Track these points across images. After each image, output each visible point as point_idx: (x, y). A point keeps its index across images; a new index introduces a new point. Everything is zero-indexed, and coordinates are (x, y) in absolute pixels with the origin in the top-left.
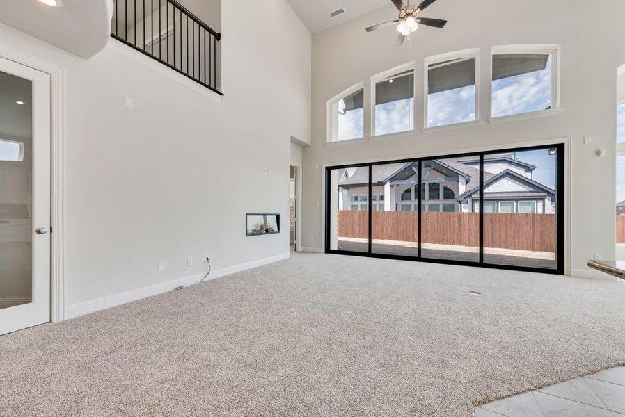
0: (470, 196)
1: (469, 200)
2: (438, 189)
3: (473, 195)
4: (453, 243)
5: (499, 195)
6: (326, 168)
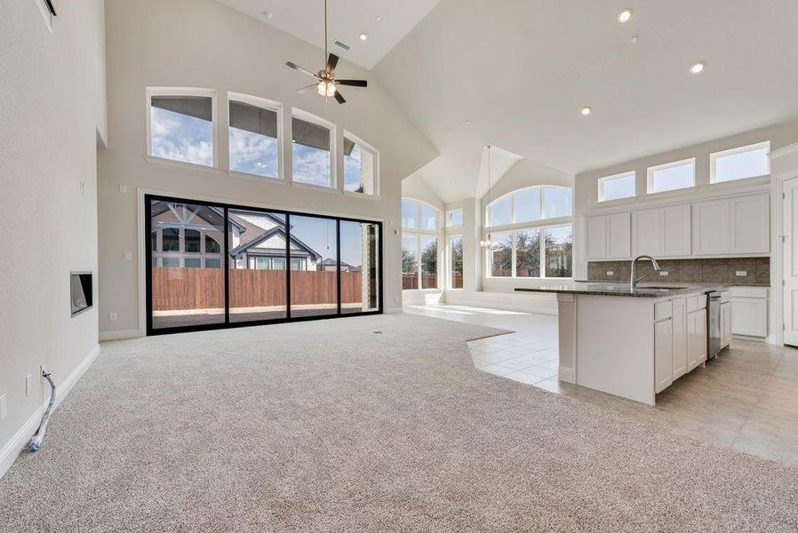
0: (245, 251)
1: (244, 255)
2: (198, 239)
3: (248, 250)
4: (246, 305)
5: (272, 252)
6: (146, 195)
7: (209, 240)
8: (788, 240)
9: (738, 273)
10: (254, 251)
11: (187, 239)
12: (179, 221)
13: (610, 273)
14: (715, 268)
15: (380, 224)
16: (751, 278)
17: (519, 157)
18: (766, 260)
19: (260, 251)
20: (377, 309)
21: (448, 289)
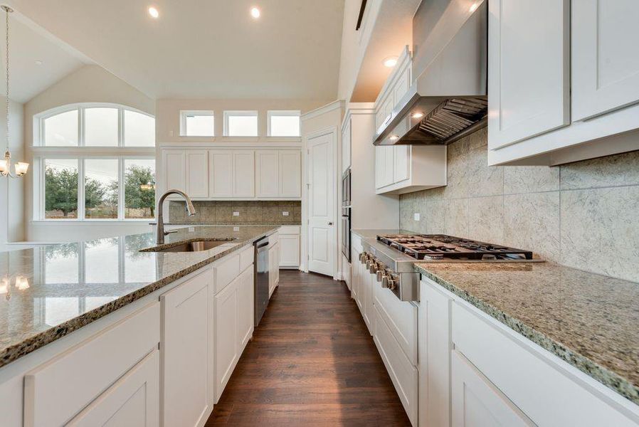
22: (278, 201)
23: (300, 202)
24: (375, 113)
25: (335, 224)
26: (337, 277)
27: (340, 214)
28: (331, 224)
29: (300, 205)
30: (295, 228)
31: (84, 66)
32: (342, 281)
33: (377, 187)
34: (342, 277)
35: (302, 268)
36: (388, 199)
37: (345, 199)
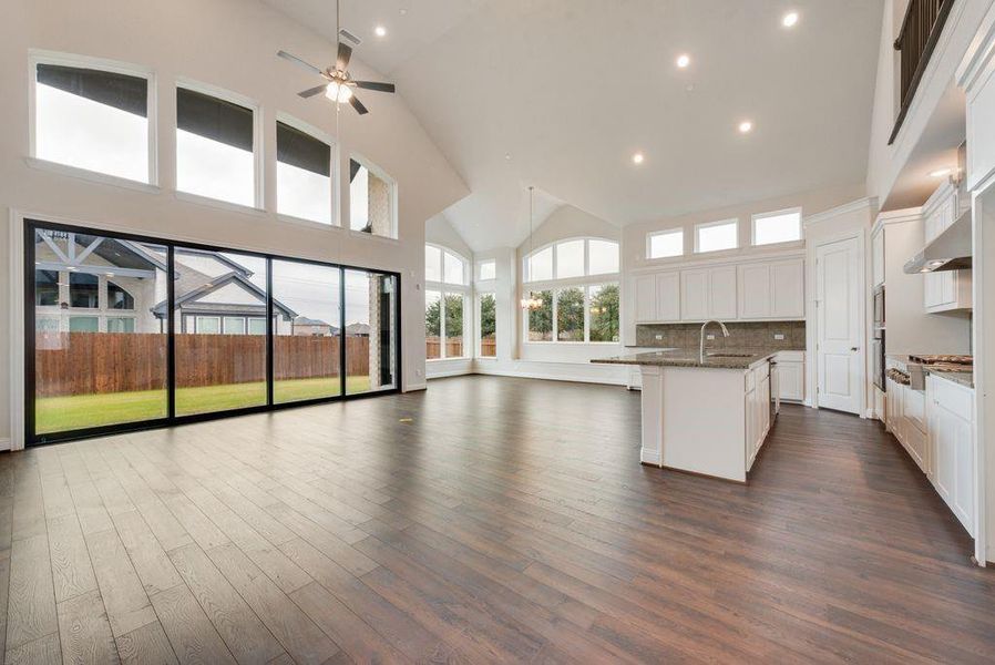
0: (179, 306)
3: (183, 306)
5: (222, 308)
6: (25, 220)
7: (113, 289)
8: (821, 305)
9: (776, 337)
10: (192, 307)
11: (74, 287)
12: (60, 260)
13: (659, 337)
14: (757, 331)
15: (398, 276)
16: (788, 343)
17: (561, 202)
18: (802, 324)
19: (202, 307)
20: (392, 386)
21: (476, 357)
22: (768, 323)
23: (804, 322)
24: (923, 218)
25: (862, 350)
26: (867, 414)
27: (870, 337)
28: (855, 349)
29: (805, 327)
30: (796, 355)
31: (560, 209)
32: (873, 420)
33: (928, 304)
34: (874, 414)
35: (807, 403)
36: (949, 318)
37: (878, 319)
